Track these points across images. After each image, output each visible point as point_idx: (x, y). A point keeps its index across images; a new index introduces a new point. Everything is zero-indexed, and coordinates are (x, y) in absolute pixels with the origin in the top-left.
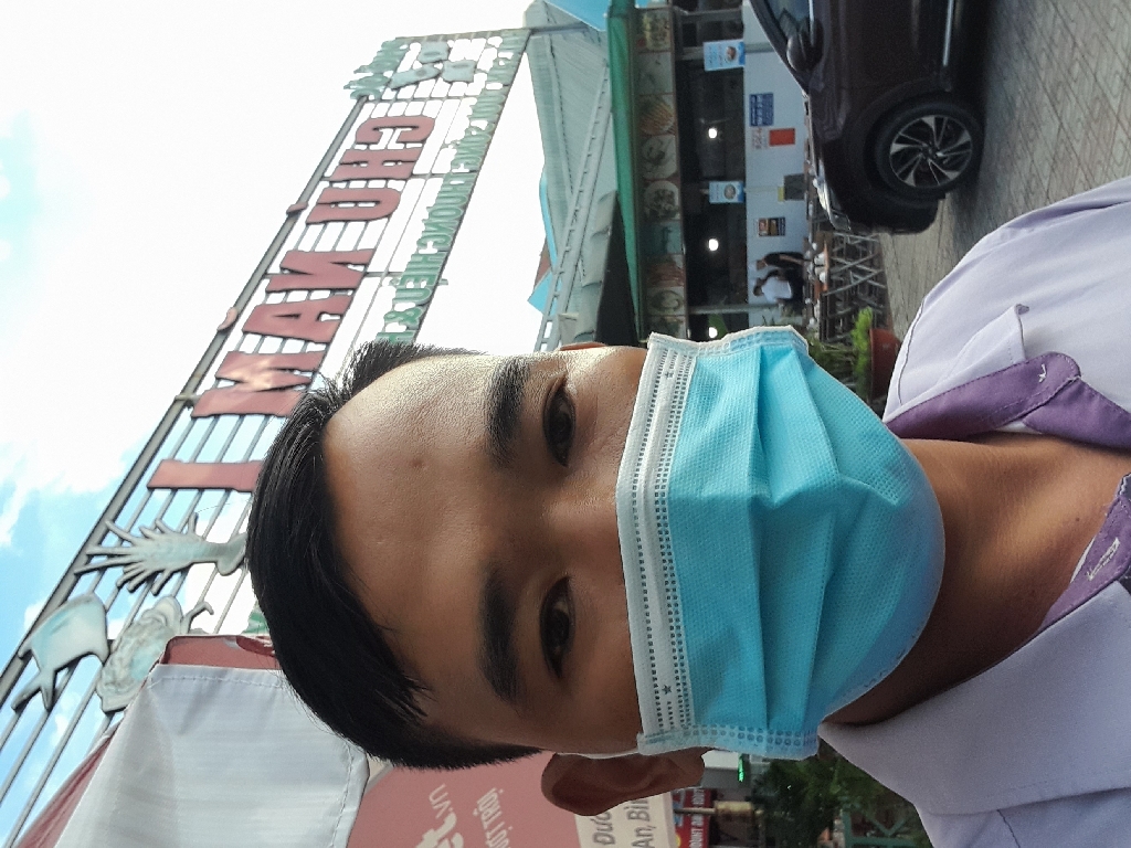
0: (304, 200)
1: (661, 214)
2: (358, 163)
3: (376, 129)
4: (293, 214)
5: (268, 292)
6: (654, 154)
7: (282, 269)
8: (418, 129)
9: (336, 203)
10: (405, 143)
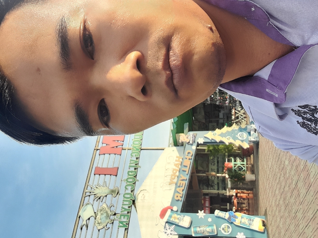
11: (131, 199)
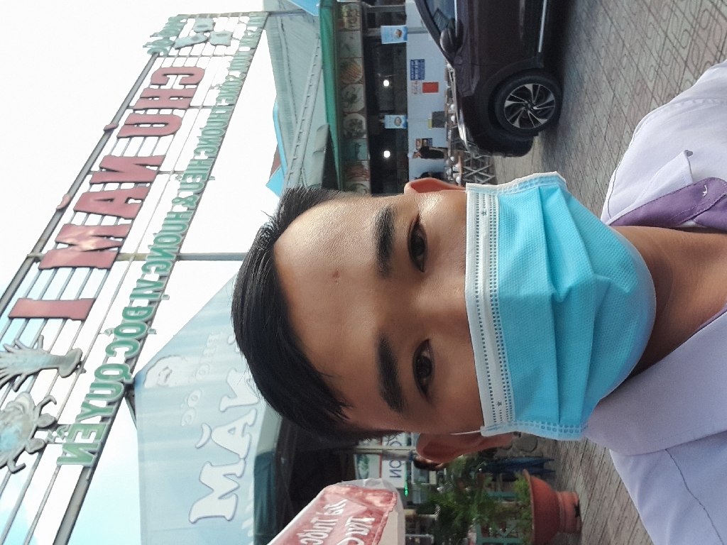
0: (115, 121)
1: (354, 135)
2: (153, 98)
3: (165, 75)
4: (108, 131)
5: (91, 184)
6: (349, 96)
7: (101, 168)
8: (193, 76)
9: (138, 124)
10: (185, 85)
11: (122, 382)
